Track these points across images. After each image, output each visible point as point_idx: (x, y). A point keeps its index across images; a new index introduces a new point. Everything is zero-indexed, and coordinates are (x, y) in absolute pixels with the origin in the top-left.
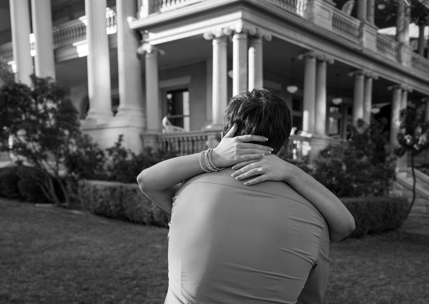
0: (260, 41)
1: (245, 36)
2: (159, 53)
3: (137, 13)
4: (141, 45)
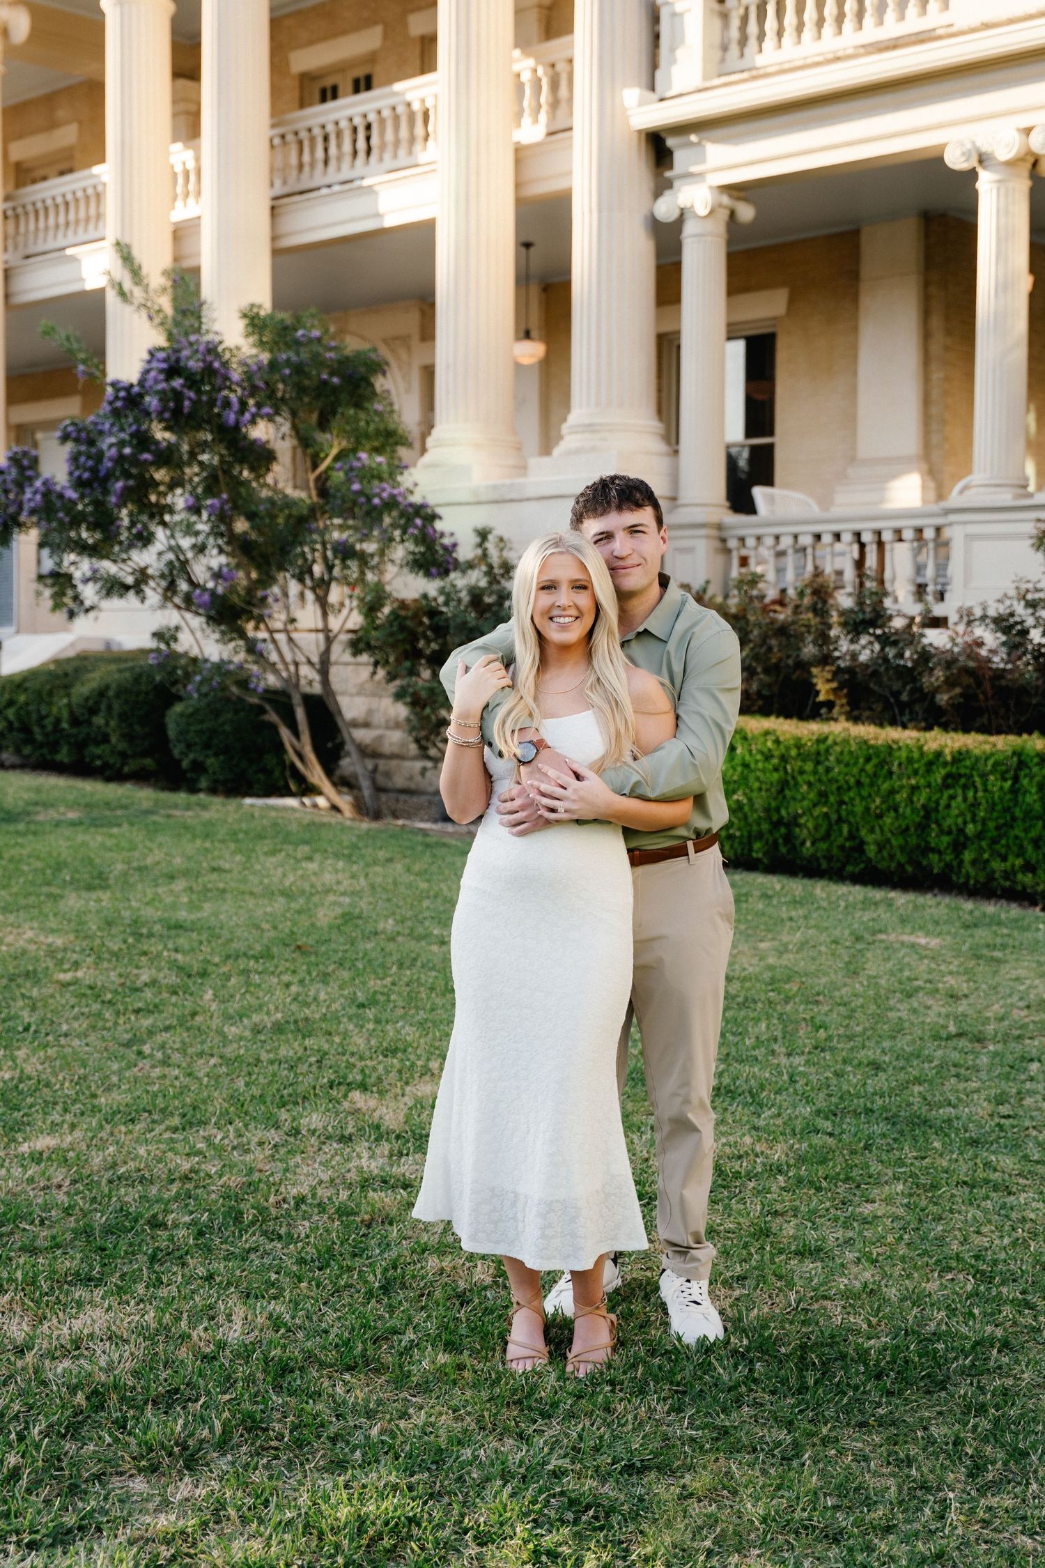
2: (732, 214)
3: (658, 74)
4: (669, 185)
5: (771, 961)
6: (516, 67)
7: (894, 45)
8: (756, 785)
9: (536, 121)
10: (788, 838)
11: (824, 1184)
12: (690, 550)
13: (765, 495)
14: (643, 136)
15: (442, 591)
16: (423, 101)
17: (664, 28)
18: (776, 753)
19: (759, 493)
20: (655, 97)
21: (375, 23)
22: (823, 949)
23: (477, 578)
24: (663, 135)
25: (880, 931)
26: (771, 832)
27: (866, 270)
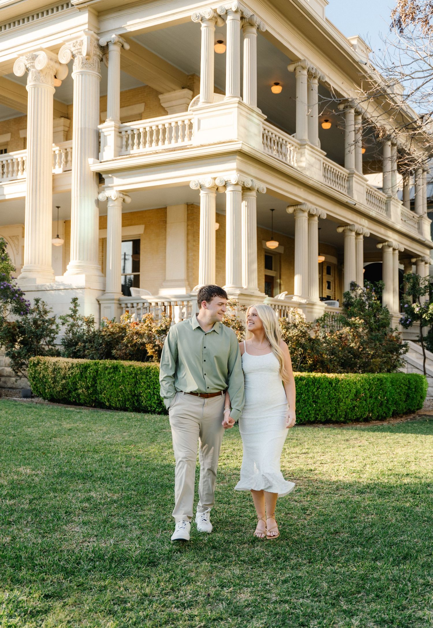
0: (254, 193)
1: (240, 188)
2: (124, 200)
3: (100, 154)
4: (103, 190)
5: (126, 439)
6: (54, 149)
7: (174, 150)
8: (127, 383)
9: (60, 167)
10: (138, 400)
11: (129, 506)
12: (110, 307)
13: (134, 290)
14: (95, 174)
15: (23, 320)
16: (22, 158)
17: (102, 140)
18: (134, 373)
19: (132, 289)
20: (99, 161)
21: (8, 132)
22: (144, 434)
23: (35, 315)
24: (101, 173)
25: (164, 429)
26: (132, 398)
27: (169, 220)
